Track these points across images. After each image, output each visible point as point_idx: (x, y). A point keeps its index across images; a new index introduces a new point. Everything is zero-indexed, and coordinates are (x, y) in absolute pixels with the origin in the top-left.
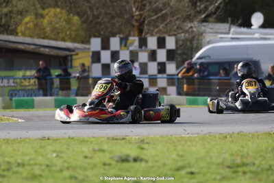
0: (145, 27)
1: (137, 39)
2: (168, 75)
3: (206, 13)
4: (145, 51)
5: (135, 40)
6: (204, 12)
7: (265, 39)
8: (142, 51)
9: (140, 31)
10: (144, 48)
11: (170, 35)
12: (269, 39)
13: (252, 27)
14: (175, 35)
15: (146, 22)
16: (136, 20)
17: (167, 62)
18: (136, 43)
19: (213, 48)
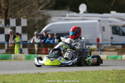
0: (9, 13)
1: (3, 20)
2: (23, 42)
3: (45, 4)
4: (8, 27)
5: (2, 21)
6: (44, 4)
7: (85, 19)
8: (6, 27)
9: (6, 16)
10: (8, 25)
11: (24, 18)
12: (87, 19)
13: (80, 13)
14: (27, 18)
15: (9, 10)
16: (4, 9)
17: (22, 34)
18: (3, 23)
19: (53, 26)
